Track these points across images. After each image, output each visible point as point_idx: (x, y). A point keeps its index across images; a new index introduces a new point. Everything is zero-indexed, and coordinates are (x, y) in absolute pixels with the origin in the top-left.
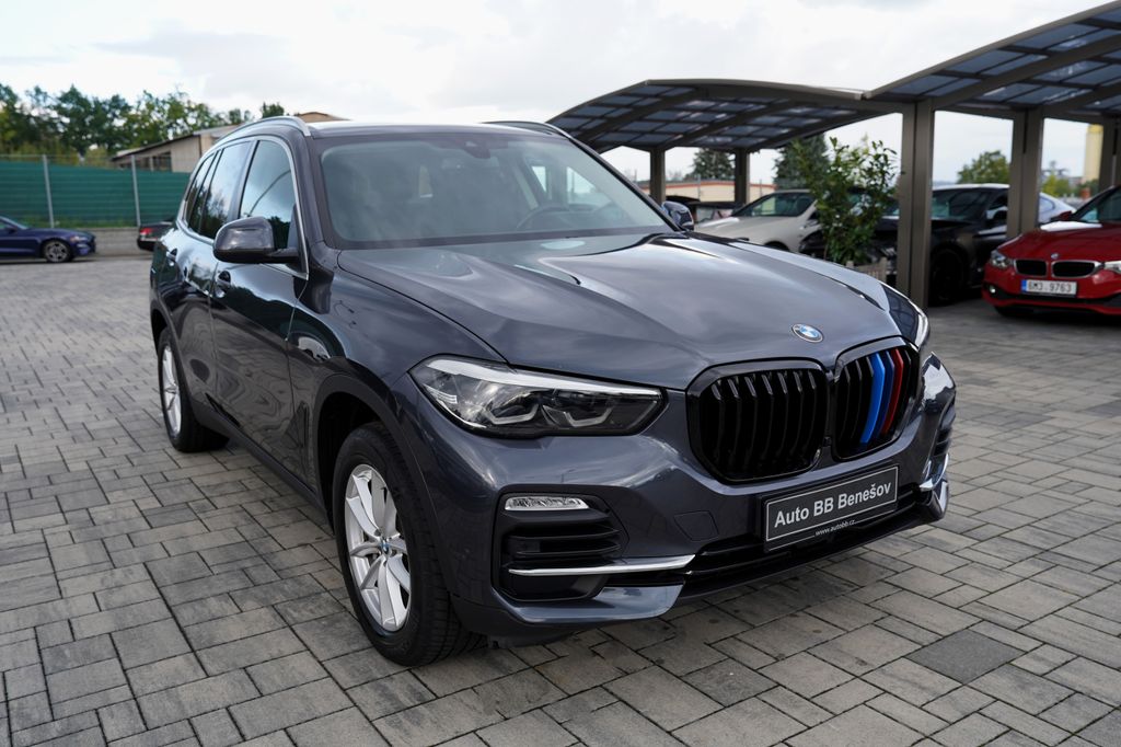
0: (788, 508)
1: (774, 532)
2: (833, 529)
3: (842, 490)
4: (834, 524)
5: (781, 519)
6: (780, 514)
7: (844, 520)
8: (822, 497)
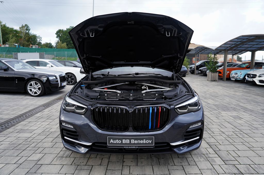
0: (114, 139)
1: (109, 144)
2: (130, 147)
3: (133, 139)
4: (131, 146)
5: (112, 141)
6: (112, 140)
7: (134, 146)
8: (126, 139)
